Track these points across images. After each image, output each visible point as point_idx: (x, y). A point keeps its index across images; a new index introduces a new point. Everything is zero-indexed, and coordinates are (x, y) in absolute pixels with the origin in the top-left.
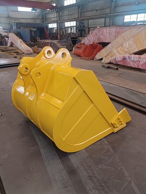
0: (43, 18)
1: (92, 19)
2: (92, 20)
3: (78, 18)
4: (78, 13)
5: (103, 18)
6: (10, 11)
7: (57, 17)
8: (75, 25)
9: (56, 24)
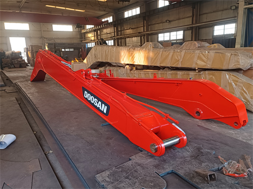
0: (81, 38)
1: (128, 37)
3: (115, 36)
4: (114, 32)
5: (139, 36)
6: (43, 31)
7: (95, 36)
8: (113, 44)
9: (94, 43)
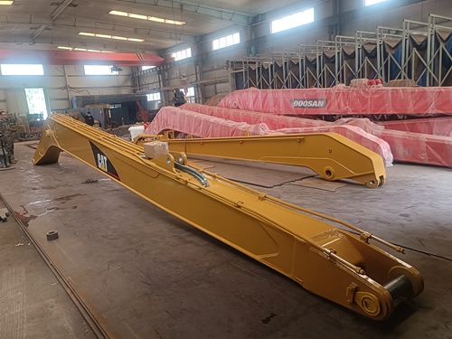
0: (134, 85)
1: (221, 82)
2: (222, 84)
3: (197, 81)
4: (196, 74)
6: (69, 76)
7: (160, 81)
8: (193, 94)
9: (159, 94)
